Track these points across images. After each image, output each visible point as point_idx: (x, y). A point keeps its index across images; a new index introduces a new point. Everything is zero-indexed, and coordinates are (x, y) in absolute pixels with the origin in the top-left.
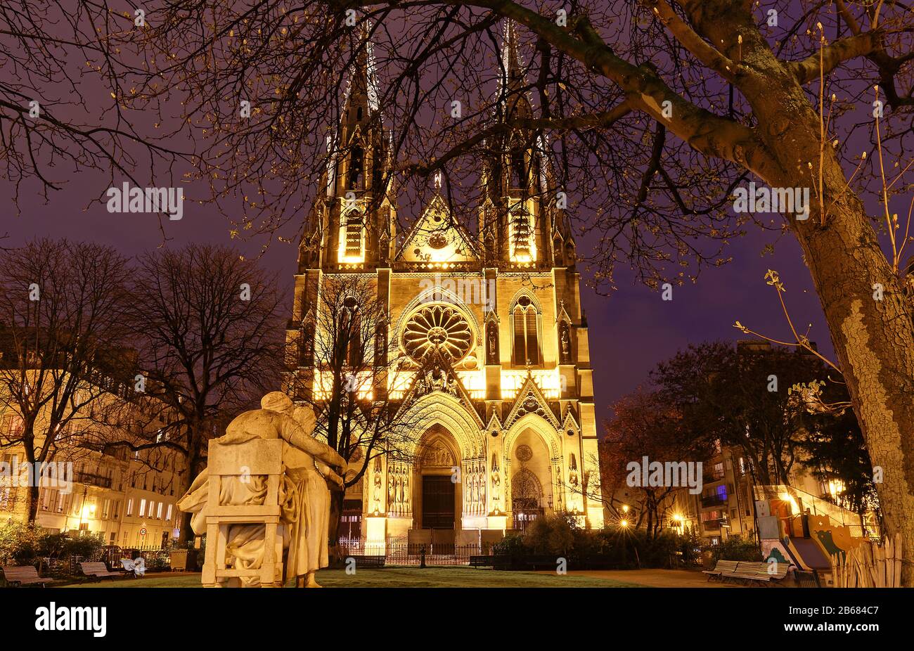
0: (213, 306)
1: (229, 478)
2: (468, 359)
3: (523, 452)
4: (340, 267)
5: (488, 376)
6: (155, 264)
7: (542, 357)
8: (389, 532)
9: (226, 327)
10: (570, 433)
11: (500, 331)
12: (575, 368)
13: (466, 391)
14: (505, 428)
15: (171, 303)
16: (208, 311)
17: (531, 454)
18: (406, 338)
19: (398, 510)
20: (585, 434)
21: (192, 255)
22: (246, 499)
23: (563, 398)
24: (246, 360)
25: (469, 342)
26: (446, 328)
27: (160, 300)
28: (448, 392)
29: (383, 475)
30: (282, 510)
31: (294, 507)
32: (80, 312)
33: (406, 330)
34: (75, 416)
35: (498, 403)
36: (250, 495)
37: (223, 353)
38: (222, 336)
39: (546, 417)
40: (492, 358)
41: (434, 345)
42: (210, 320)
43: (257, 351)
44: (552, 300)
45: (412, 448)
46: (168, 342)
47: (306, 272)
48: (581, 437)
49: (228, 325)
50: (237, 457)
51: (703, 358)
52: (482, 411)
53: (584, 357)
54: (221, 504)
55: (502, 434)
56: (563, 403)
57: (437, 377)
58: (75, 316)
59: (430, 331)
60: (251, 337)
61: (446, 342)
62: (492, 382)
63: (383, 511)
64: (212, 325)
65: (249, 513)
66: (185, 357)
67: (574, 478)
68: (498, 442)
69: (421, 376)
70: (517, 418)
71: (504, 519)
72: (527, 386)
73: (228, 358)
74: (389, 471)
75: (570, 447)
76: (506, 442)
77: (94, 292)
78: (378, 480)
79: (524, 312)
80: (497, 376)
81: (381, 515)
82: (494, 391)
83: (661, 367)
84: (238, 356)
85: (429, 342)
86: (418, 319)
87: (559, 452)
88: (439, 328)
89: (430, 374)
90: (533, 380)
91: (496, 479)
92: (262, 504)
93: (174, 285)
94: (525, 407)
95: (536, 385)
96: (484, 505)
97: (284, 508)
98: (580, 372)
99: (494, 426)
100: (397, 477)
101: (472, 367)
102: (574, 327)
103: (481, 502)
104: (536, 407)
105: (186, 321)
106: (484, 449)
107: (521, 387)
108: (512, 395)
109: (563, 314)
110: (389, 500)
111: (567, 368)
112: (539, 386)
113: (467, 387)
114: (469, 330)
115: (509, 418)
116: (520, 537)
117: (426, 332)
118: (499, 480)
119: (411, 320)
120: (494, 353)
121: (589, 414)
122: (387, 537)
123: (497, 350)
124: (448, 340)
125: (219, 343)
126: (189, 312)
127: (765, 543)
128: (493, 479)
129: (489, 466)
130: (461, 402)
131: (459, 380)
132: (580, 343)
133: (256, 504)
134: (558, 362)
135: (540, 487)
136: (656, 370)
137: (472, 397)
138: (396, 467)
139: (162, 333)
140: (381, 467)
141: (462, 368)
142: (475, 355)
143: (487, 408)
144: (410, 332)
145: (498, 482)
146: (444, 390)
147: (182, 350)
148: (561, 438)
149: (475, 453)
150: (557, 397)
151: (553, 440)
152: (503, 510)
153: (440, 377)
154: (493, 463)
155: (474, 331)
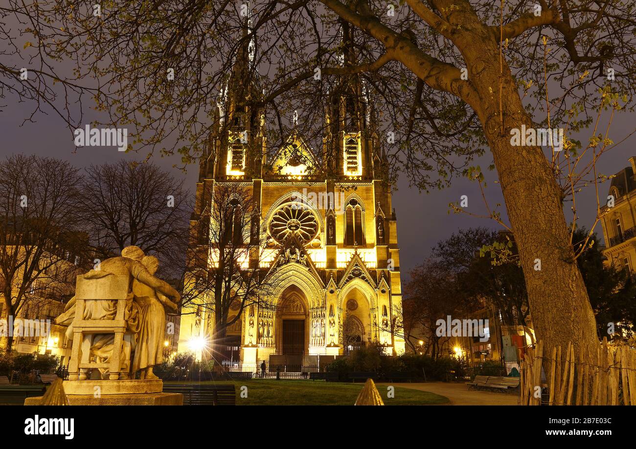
0: (138, 203)
1: (91, 302)
2: (314, 241)
3: (352, 304)
4: (228, 178)
5: (328, 253)
6: (98, 174)
7: (365, 240)
8: (259, 357)
9: (147, 217)
10: (383, 292)
11: (336, 222)
12: (387, 248)
13: (312, 263)
14: (339, 288)
15: (109, 201)
16: (134, 206)
17: (357, 305)
18: (272, 226)
19: (265, 343)
20: (393, 292)
21: (123, 168)
22: (102, 315)
23: (378, 268)
24: (160, 239)
25: (315, 229)
26: (299, 220)
27: (101, 198)
28: (300, 263)
29: (255, 319)
30: (128, 324)
31: (137, 322)
32: (44, 205)
33: (273, 221)
34: (39, 276)
35: (335, 271)
36: (104, 313)
37: (144, 234)
38: (144, 223)
39: (367, 281)
40: (331, 241)
41: (291, 231)
42: (136, 213)
43: (168, 234)
44: (372, 201)
45: (276, 301)
46: (106, 226)
47: (205, 181)
48: (391, 295)
49: (148, 215)
50: (97, 287)
51: (469, 240)
52: (324, 277)
53: (393, 241)
54: (84, 319)
55: (337, 292)
56: (379, 271)
57: (293, 253)
58: (41, 207)
59: (288, 222)
60: (163, 224)
61: (299, 229)
62: (330, 257)
63: (254, 343)
64: (137, 216)
65: (103, 325)
66: (118, 236)
67: (385, 322)
68: (335, 297)
69: (282, 252)
70: (347, 281)
71: (337, 349)
72: (354, 259)
73: (148, 238)
74: (260, 316)
75: (383, 301)
76: (340, 297)
77: (54, 191)
78: (251, 322)
79: (353, 209)
80: (334, 252)
81: (253, 346)
82: (332, 262)
83: (440, 246)
84: (154, 237)
85: (288, 229)
86: (280, 214)
87: (376, 304)
88: (295, 220)
89: (288, 250)
90: (358, 255)
91: (332, 322)
92: (113, 319)
93: (111, 188)
94: (353, 274)
95: (361, 259)
96: (324, 339)
97: (129, 323)
98: (390, 250)
99: (332, 286)
100: (265, 320)
101: (317, 246)
102: (387, 220)
103: (322, 338)
104: (360, 274)
105: (119, 213)
106: (325, 302)
107: (350, 260)
108: (344, 266)
109: (380, 211)
110: (260, 336)
111: (381, 248)
112: (363, 260)
113: (313, 260)
114: (315, 221)
115: (342, 281)
116: (344, 360)
117: (286, 222)
118: (334, 323)
119: (276, 214)
120: (332, 237)
121: (396, 279)
122: (257, 360)
123: (334, 235)
124: (301, 228)
125: (142, 228)
126: (121, 207)
127: (508, 365)
128: (330, 322)
129: (327, 313)
130: (309, 270)
131: (308, 255)
132: (391, 231)
133: (109, 319)
134: (376, 244)
135: (363, 328)
136: (437, 247)
137: (317, 267)
138: (264, 313)
139: (103, 221)
140: (253, 313)
141: (310, 247)
142: (319, 239)
143: (327, 274)
144: (275, 222)
145: (333, 325)
146: (298, 262)
147: (116, 232)
148: (377, 294)
149: (319, 305)
150: (374, 267)
151: (372, 296)
152: (337, 343)
153: (295, 253)
154: (330, 311)
155: (319, 222)
